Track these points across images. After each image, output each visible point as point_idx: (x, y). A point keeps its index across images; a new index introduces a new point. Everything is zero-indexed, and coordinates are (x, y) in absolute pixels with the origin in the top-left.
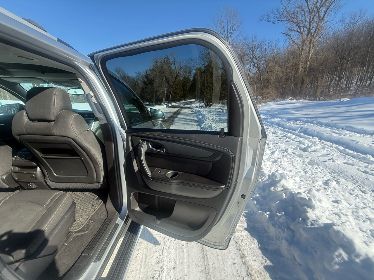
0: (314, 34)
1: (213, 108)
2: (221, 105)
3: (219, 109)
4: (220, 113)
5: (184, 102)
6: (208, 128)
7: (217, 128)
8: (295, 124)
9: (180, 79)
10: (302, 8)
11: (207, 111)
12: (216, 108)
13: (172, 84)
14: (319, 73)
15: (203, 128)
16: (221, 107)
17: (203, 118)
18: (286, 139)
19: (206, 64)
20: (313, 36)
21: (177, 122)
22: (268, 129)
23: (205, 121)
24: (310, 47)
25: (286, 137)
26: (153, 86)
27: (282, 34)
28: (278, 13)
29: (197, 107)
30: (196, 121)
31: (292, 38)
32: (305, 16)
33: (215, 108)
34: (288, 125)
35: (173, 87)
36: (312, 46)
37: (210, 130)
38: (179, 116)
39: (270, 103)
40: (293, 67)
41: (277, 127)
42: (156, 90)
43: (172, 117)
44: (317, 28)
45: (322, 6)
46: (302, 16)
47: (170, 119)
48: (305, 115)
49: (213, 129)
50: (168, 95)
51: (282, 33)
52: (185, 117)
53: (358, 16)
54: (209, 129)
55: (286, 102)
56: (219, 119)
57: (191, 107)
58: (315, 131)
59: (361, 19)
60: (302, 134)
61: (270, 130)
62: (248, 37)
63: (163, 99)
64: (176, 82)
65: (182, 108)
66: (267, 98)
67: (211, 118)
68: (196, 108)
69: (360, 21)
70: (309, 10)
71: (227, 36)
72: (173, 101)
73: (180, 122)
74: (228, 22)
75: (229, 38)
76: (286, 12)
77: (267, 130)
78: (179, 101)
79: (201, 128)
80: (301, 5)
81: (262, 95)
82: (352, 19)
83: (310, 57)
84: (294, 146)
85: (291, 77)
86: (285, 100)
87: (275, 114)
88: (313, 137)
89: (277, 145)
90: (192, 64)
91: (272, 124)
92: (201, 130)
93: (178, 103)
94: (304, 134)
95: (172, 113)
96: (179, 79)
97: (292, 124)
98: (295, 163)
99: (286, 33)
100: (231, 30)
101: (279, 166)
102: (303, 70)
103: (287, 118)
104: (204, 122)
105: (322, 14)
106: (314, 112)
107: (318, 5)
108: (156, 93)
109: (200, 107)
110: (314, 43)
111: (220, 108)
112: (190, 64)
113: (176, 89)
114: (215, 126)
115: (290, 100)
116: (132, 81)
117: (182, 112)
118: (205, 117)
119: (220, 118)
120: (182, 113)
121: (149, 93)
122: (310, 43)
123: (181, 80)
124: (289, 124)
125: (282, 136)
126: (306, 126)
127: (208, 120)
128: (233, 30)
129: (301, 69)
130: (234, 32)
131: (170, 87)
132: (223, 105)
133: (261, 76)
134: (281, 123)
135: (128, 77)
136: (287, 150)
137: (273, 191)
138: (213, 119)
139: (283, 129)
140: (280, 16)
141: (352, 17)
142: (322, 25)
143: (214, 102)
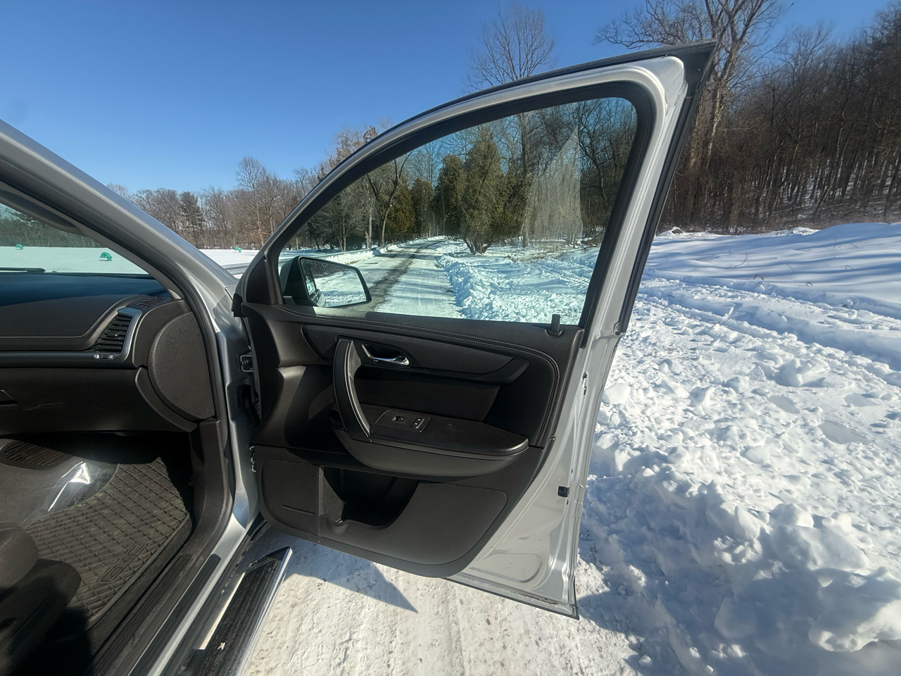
0: (722, 76)
1: (491, 255)
2: (508, 248)
3: (505, 257)
4: (509, 269)
5: (417, 241)
6: (482, 311)
7: (507, 312)
9: (406, 187)
10: (694, 12)
11: (476, 264)
12: (498, 255)
13: (387, 198)
14: (735, 169)
15: (468, 311)
16: (510, 254)
17: (466, 282)
18: (712, 342)
19: (470, 147)
20: (720, 80)
21: (398, 294)
22: (649, 310)
23: (472, 291)
24: (714, 107)
26: (338, 204)
28: (639, 24)
29: (451, 255)
30: (448, 291)
32: (700, 31)
33: (495, 255)
34: (696, 297)
35: (388, 206)
36: (718, 103)
37: (487, 319)
38: (403, 278)
41: (667, 303)
42: (347, 214)
43: (385, 279)
44: (728, 61)
45: (740, 8)
46: (694, 33)
47: (380, 286)
48: (728, 268)
49: (498, 315)
50: (377, 225)
52: (419, 281)
53: (815, 38)
54: (486, 314)
56: (508, 284)
57: (435, 255)
58: (780, 315)
59: (822, 44)
61: (655, 315)
63: (365, 235)
64: (397, 193)
65: (413, 257)
67: (486, 283)
68: (449, 257)
69: (819, 49)
70: (711, 16)
72: (390, 240)
73: (404, 295)
74: (520, 42)
76: (657, 22)
77: (648, 315)
78: (406, 242)
79: (463, 312)
80: (691, 4)
82: (801, 44)
83: (714, 131)
84: (749, 368)
86: (663, 233)
87: (649, 269)
88: (781, 332)
89: (695, 363)
90: (436, 150)
92: (464, 317)
93: (402, 245)
94: (751, 323)
95: (386, 270)
96: (403, 185)
97: (707, 295)
100: (529, 63)
101: (743, 454)
102: (699, 162)
104: (470, 294)
105: (740, 27)
106: (749, 261)
107: (731, 5)
108: (348, 221)
109: (457, 255)
110: (723, 97)
111: (506, 255)
112: (431, 149)
113: (397, 210)
114: (501, 307)
115: (673, 234)
116: (286, 192)
117: (412, 266)
118: (471, 280)
119: (512, 282)
120: (411, 271)
121: (330, 222)
122: (714, 96)
123: (410, 188)
124: (699, 294)
125: (696, 331)
126: (748, 299)
127: (480, 288)
128: (533, 63)
129: (694, 160)
130: (535, 66)
131: (381, 206)
132: (514, 250)
133: (601, 178)
134: (676, 293)
135: (275, 181)
136: (733, 383)
138: (492, 285)
139: (684, 309)
140: (643, 30)
141: (802, 40)
142: (739, 52)
143: (492, 241)
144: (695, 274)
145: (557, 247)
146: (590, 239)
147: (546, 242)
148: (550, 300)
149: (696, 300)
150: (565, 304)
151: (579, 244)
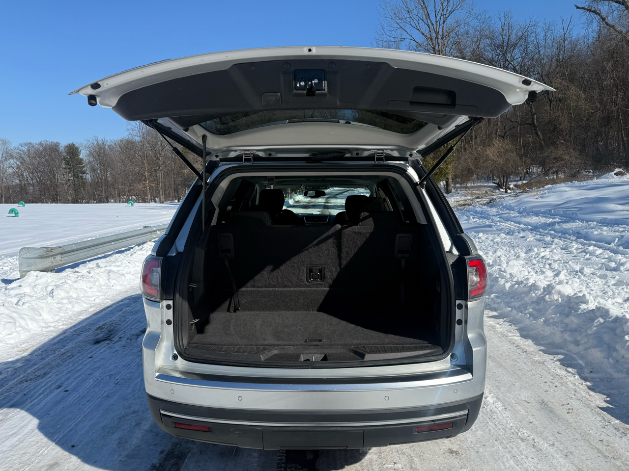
8: (612, 231)
18: (584, 256)
22: (553, 242)
25: (586, 253)
27: (579, 10)
31: (604, 19)
34: (596, 233)
39: (562, 187)
40: (617, 87)
41: (574, 238)
51: (578, 7)
55: (607, 180)
60: (621, 248)
62: (487, 16)
66: (557, 172)
71: (434, 22)
75: (441, 27)
77: (551, 244)
81: (542, 164)
84: (598, 266)
85: (615, 114)
87: (573, 214)
91: (564, 234)
94: (626, 248)
97: (606, 232)
98: (591, 285)
99: (586, 7)
100: (445, 11)
103: (601, 220)
115: (615, 176)
124: (599, 231)
125: (579, 251)
128: (450, 9)
130: (451, 12)
133: (533, 115)
134: (583, 232)
136: (582, 270)
137: (549, 300)
139: (585, 241)
144: (610, 217)
145: (486, 192)
146: (524, 182)
147: (473, 187)
148: (478, 238)
149: (596, 235)
150: (490, 240)
151: (513, 189)
